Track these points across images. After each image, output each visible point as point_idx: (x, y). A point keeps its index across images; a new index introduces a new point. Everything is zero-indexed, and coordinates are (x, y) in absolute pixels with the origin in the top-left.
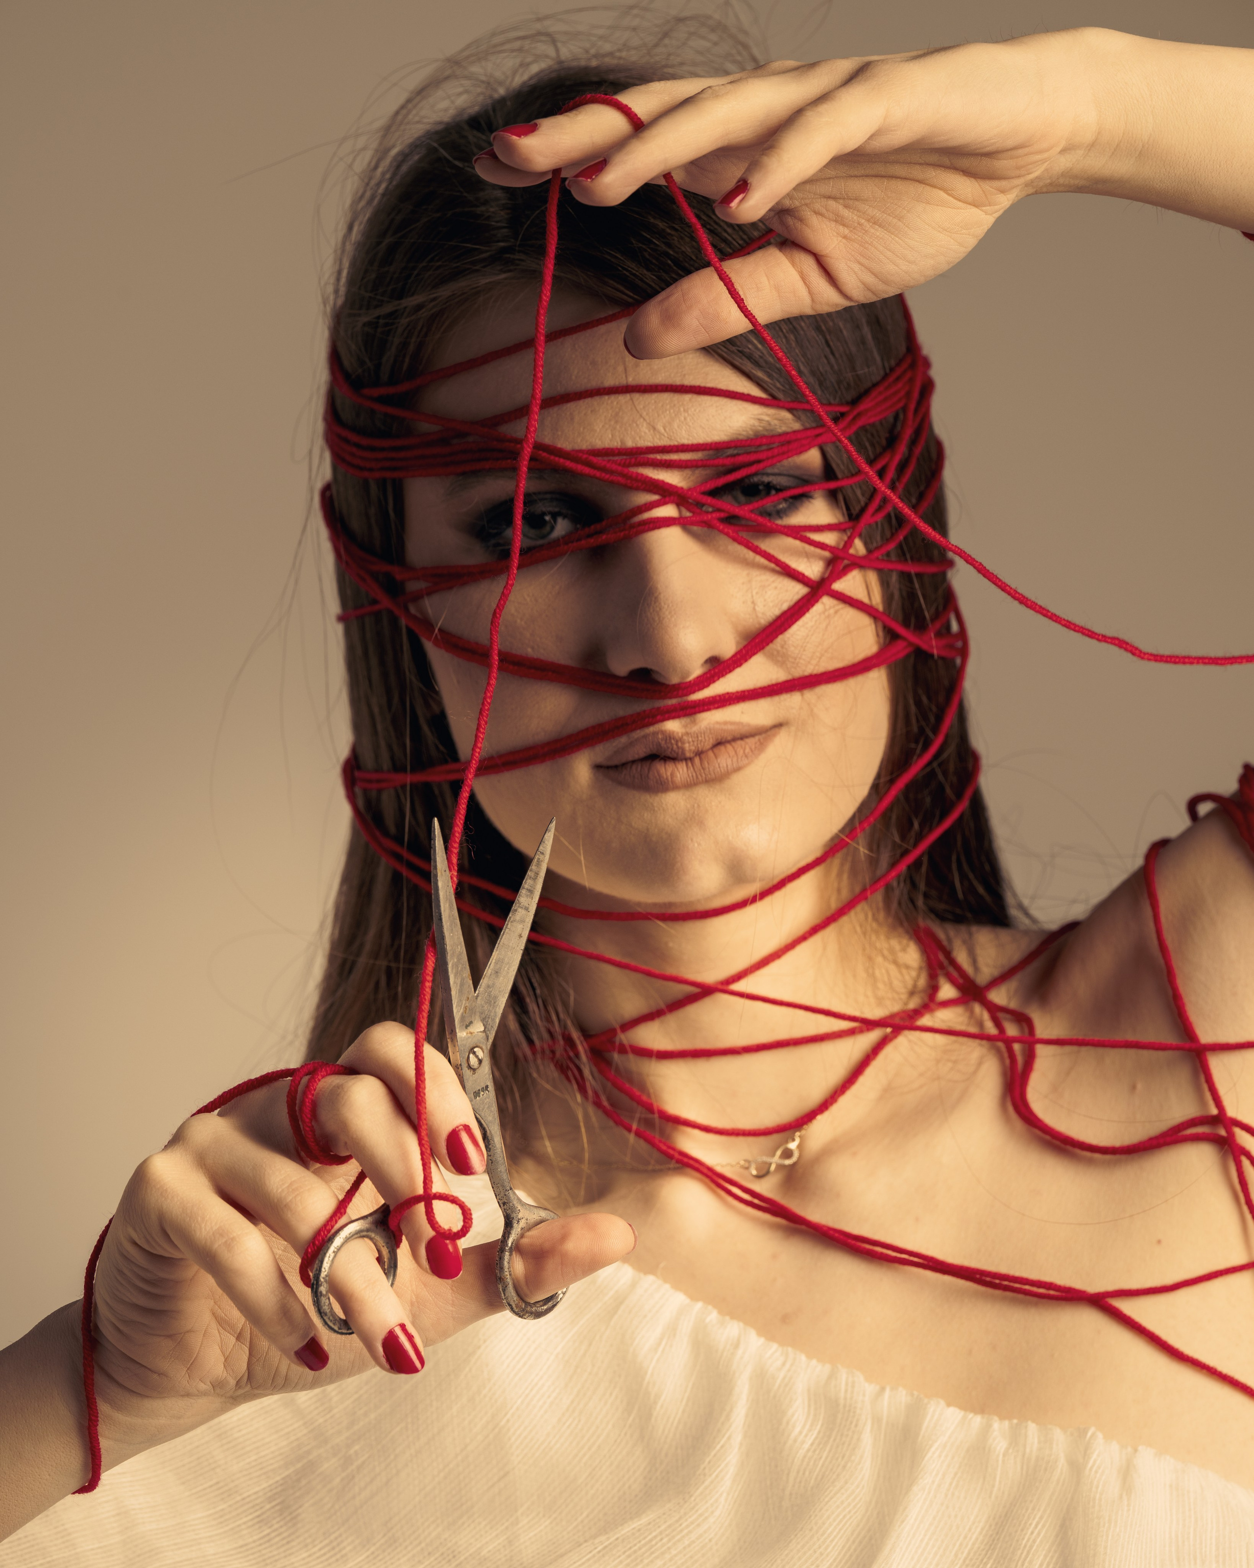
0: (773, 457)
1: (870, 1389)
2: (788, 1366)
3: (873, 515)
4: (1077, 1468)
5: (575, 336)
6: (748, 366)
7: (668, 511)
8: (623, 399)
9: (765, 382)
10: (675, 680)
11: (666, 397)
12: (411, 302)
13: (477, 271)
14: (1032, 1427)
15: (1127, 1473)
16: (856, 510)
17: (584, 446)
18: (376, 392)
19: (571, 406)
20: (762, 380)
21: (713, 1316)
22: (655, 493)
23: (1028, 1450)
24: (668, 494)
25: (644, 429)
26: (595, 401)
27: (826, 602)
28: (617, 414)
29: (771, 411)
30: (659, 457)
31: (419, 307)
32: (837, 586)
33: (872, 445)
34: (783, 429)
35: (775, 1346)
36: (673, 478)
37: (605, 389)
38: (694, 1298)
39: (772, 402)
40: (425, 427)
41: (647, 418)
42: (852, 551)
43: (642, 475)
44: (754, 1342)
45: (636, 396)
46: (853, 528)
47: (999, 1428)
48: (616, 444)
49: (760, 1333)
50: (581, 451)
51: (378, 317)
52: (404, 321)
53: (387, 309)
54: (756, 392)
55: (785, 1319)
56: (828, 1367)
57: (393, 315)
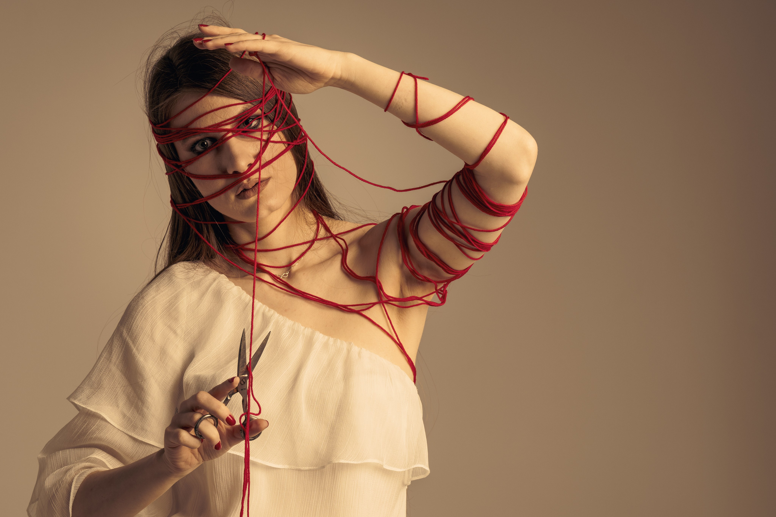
0: (249, 115)
1: (303, 328)
2: (284, 320)
3: (276, 119)
4: (349, 351)
5: (198, 103)
6: (238, 97)
7: (230, 134)
8: (212, 113)
9: (243, 99)
10: (242, 172)
11: (221, 110)
12: (160, 105)
13: (173, 94)
14: (339, 340)
15: (359, 354)
16: (272, 119)
17: (207, 126)
18: (159, 125)
19: (202, 118)
20: (242, 98)
21: (268, 308)
22: (226, 131)
23: (337, 345)
24: (229, 131)
25: (219, 118)
26: (206, 116)
27: (270, 144)
28: (212, 117)
29: (246, 105)
30: (224, 123)
31: (162, 106)
32: (272, 140)
33: (272, 103)
34: (250, 108)
35: (281, 316)
36: (229, 127)
37: (208, 112)
38: (264, 304)
39: (246, 102)
40: (174, 131)
41: (219, 116)
42: (274, 129)
43: (222, 129)
44: (277, 315)
45: (215, 112)
46: (273, 124)
47: (332, 340)
48: (214, 123)
49: (278, 313)
50: (207, 127)
51: (155, 110)
52: (160, 109)
53: (156, 107)
54: (241, 102)
55: (286, 311)
56: (293, 322)
57: (158, 108)
